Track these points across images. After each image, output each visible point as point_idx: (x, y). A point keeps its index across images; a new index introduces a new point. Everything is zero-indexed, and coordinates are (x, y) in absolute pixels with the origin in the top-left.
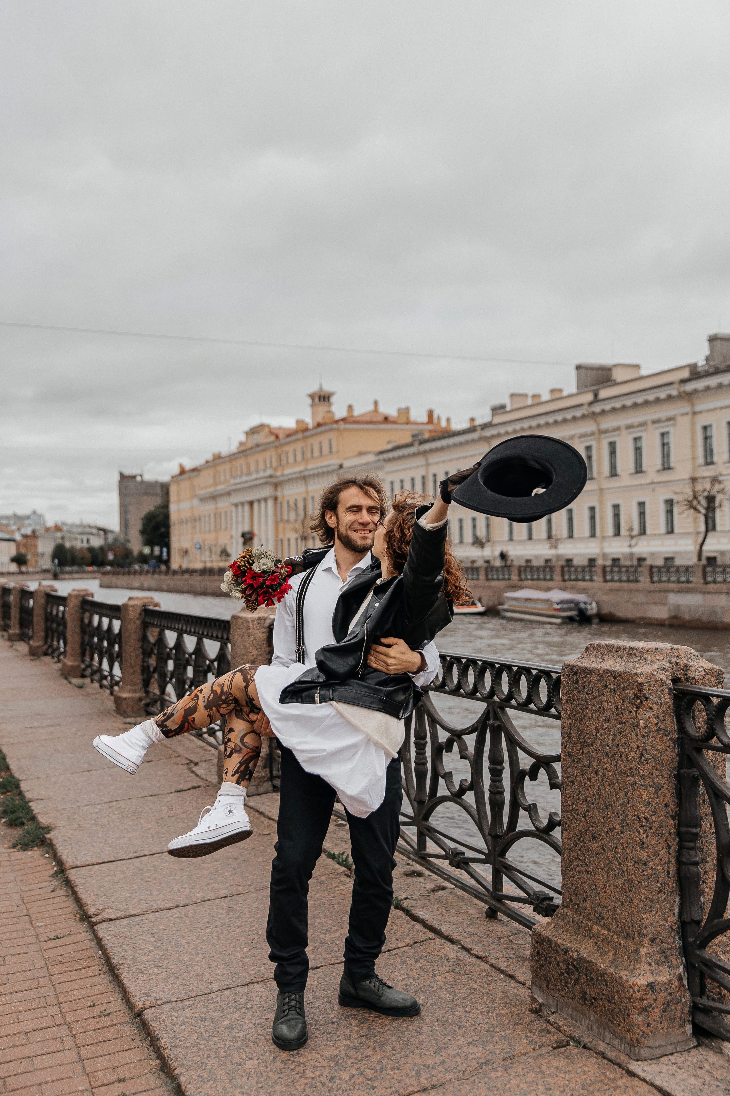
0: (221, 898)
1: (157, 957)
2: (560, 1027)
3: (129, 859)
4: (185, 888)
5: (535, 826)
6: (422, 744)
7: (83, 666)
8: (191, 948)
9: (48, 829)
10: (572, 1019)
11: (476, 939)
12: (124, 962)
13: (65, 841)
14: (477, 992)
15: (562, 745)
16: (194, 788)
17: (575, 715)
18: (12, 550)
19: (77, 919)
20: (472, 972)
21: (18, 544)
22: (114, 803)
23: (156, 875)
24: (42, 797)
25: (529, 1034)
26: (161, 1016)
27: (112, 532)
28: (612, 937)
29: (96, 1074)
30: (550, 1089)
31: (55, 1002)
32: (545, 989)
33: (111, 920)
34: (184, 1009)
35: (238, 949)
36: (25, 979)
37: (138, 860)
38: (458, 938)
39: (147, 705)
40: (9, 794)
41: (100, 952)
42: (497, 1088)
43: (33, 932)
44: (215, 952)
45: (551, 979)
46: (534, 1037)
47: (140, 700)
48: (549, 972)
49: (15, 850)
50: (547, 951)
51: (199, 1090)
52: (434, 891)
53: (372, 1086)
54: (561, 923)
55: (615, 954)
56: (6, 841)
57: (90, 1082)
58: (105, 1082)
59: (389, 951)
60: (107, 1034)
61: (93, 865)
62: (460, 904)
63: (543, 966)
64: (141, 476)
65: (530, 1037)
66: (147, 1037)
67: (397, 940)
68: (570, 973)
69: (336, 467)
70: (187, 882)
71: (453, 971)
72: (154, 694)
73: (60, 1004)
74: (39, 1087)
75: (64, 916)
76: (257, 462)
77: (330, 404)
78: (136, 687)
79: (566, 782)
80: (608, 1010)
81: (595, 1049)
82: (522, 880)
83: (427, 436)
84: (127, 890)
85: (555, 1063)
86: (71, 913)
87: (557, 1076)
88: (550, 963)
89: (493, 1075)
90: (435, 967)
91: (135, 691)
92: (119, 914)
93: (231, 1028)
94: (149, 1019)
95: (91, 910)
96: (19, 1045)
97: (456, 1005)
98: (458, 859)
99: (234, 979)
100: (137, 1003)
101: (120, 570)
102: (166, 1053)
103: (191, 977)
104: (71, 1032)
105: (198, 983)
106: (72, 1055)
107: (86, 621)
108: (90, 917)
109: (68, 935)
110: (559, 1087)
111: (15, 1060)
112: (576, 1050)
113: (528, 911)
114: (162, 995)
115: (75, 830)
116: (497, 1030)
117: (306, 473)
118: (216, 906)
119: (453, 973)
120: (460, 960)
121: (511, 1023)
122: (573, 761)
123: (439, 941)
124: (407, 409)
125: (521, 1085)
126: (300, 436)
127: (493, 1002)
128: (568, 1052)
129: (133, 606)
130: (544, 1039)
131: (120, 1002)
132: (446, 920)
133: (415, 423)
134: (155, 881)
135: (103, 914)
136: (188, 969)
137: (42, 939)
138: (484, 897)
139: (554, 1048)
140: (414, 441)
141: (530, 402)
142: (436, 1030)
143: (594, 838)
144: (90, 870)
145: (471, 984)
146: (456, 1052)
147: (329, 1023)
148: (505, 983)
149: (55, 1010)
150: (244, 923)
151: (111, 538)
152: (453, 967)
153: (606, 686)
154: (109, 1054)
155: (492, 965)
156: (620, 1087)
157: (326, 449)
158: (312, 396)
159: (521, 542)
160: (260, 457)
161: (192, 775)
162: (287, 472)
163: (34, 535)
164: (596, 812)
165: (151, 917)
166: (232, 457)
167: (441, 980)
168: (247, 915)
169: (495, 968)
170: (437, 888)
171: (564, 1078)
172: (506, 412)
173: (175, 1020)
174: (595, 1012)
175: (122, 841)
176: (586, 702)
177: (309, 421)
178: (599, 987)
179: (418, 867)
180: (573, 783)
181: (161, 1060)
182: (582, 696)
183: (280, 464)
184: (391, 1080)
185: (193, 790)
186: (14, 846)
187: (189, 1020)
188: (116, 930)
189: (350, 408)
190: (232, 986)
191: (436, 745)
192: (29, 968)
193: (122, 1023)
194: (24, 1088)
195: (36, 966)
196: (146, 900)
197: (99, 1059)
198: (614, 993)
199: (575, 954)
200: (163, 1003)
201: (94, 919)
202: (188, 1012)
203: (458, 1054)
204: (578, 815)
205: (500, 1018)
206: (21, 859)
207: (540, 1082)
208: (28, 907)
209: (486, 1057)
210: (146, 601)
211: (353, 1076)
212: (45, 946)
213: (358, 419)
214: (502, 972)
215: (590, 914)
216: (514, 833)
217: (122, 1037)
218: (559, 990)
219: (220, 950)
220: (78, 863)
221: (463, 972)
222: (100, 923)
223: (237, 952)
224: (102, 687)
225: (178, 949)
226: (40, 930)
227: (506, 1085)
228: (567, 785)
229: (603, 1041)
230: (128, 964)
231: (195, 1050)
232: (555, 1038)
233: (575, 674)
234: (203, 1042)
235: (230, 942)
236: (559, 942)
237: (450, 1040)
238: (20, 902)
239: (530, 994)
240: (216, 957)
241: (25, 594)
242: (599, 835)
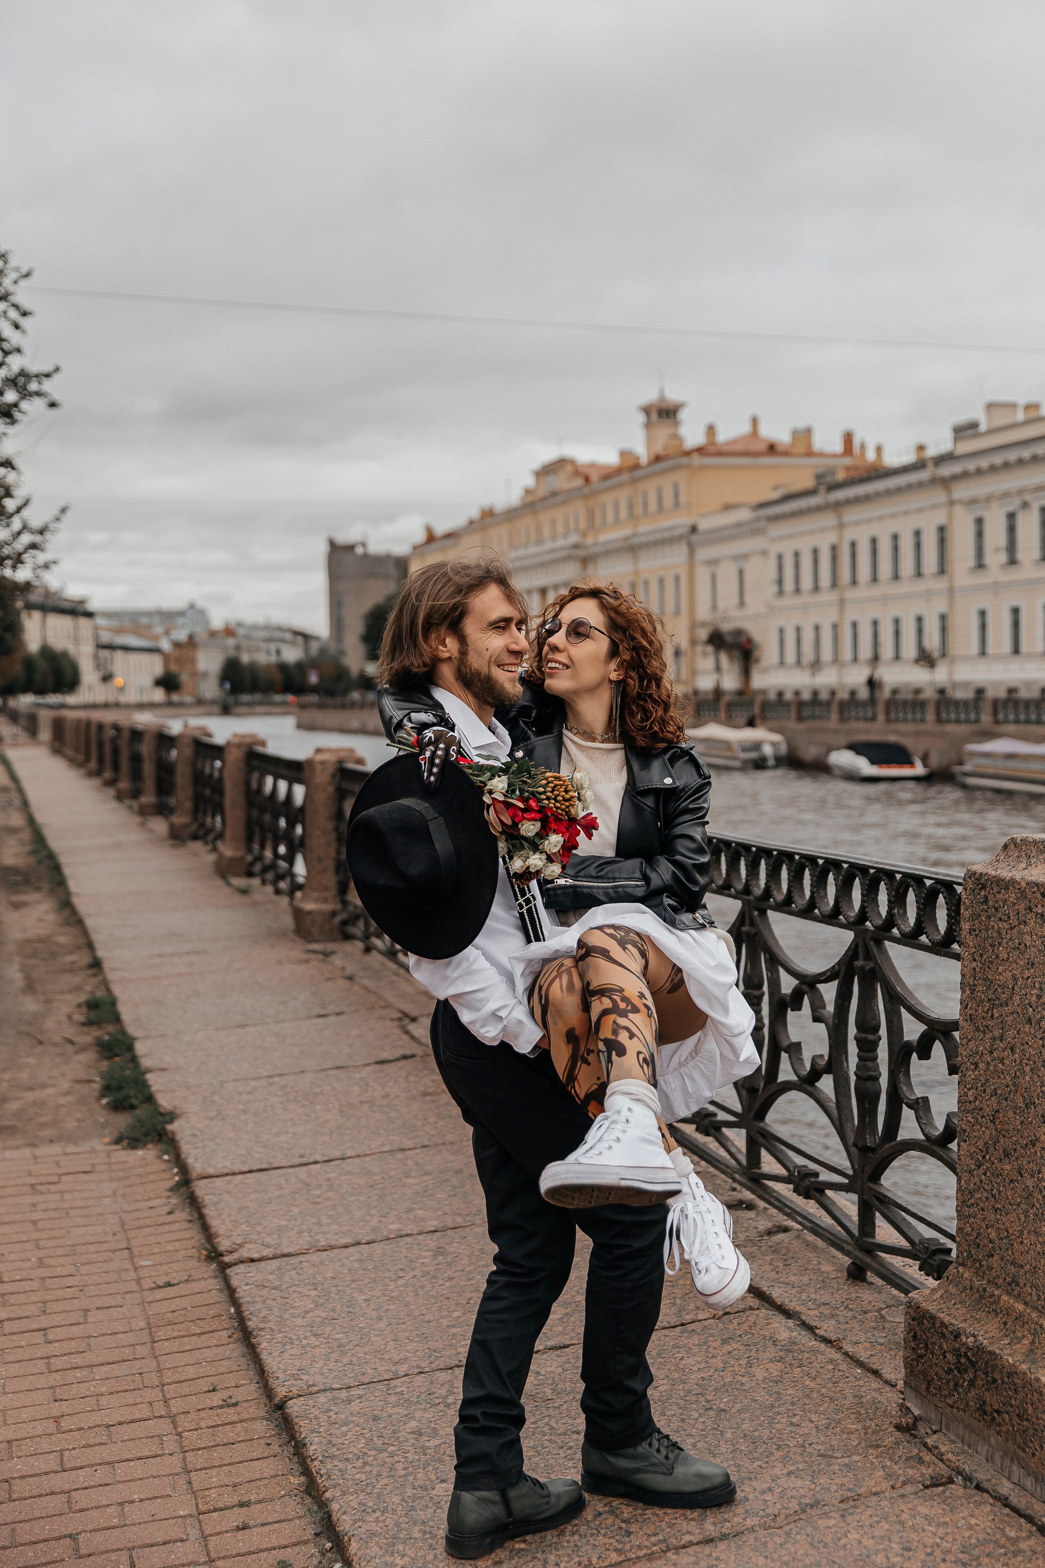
0: (428, 1232)
1: (318, 1320)
2: (942, 1455)
3: (291, 1167)
4: (373, 1215)
5: (924, 1134)
6: (755, 997)
7: (249, 858)
8: (372, 1308)
9: (171, 1116)
10: (963, 1442)
11: (827, 1312)
12: (266, 1325)
13: (194, 1135)
14: (814, 1395)
15: (961, 1003)
16: (405, 1057)
17: (981, 955)
18: (155, 666)
19: (203, 1257)
20: (810, 1363)
21: (166, 657)
22: (277, 1079)
23: (330, 1194)
24: (165, 1066)
25: (888, 1464)
26: (313, 1410)
27: (317, 638)
28: (1029, 1314)
29: (207, 1493)
30: (909, 1549)
31: (156, 1382)
32: (925, 1394)
33: (252, 1260)
34: (349, 1401)
35: (444, 1314)
36: (115, 1345)
37: (304, 1169)
38: (798, 1309)
39: (345, 923)
40: (117, 1059)
41: (232, 1310)
42: (826, 1544)
43: (133, 1275)
44: (408, 1315)
45: (933, 1379)
46: (895, 1467)
47: (334, 914)
48: (931, 1367)
49: (117, 1147)
50: (928, 1335)
51: (358, 1524)
52: (769, 1233)
53: (627, 1531)
54: (952, 1289)
55: (1033, 1343)
56: (107, 1132)
57: (197, 1504)
58: (220, 1505)
59: (683, 1325)
60: (230, 1434)
61: (234, 1174)
62: (810, 1255)
63: (921, 1356)
64: (364, 545)
65: (890, 1468)
66: (289, 1442)
67: (698, 1308)
68: (962, 1370)
69: (684, 530)
70: (376, 1207)
71: (781, 1360)
72: (356, 907)
73: (163, 1385)
74: (120, 1508)
75: (183, 1252)
76: (553, 523)
77: (677, 424)
78: (326, 894)
79: (966, 1063)
80: (1018, 1431)
81: (994, 1491)
82: (905, 1219)
83: (841, 476)
84: (283, 1215)
85: (923, 1510)
86: (194, 1248)
87: (924, 1530)
88: (932, 1353)
89: (822, 1523)
90: (753, 1353)
91: (325, 901)
92: (266, 1252)
93: (419, 1433)
94: (295, 1414)
95: (224, 1244)
96: (96, 1445)
97: (779, 1413)
98: (807, 1183)
99: (432, 1359)
100: (279, 1390)
101: (329, 701)
102: (315, 1466)
103: (366, 1354)
104: (175, 1428)
105: (375, 1363)
106: (175, 1463)
107: (254, 785)
108: (222, 1255)
109: (187, 1281)
110: (926, 1547)
111: (88, 1466)
112: (961, 1492)
113: (911, 1269)
114: (319, 1379)
115: (212, 1119)
116: (838, 1455)
117: (636, 541)
118: (419, 1244)
119: (779, 1364)
120: (794, 1343)
121: (863, 1444)
122: (978, 1029)
123: (765, 1312)
124: (808, 431)
125: (864, 1541)
126: (625, 477)
127: (837, 1411)
128: (948, 1493)
129: (323, 763)
130: (911, 1472)
131: (254, 1387)
132: (782, 1279)
133: (822, 455)
134: (327, 1203)
135: (241, 1250)
136: (363, 1341)
137: (146, 1286)
138: (845, 1245)
139: (926, 1487)
140: (818, 484)
141: (1020, 416)
142: (741, 1451)
143: (1007, 1155)
144: (229, 1183)
145: (807, 1382)
146: (768, 1485)
147: (573, 1432)
148: (861, 1383)
149: (156, 1394)
150: (458, 1274)
151: (314, 647)
152: (782, 1354)
153: (1030, 909)
154: (229, 1464)
155: (846, 1354)
156: (1024, 1552)
157: (668, 500)
158: (647, 410)
159: (1000, 658)
160: (559, 514)
161: (405, 1037)
162: (604, 537)
163: (191, 643)
164: (1010, 1114)
165: (315, 1258)
166: (512, 514)
167: (759, 1373)
168: (466, 1261)
169: (851, 1358)
170: (775, 1229)
171: (935, 1534)
172: (978, 435)
173: (334, 1417)
174: (998, 1434)
175: (282, 1138)
176: (1000, 933)
177: (641, 451)
178: (1005, 1393)
179: (748, 1195)
180: (976, 1065)
181: (307, 1476)
182: (992, 924)
183: (593, 526)
184: (658, 1524)
185: (403, 1062)
186: (118, 1141)
187: (354, 1419)
188: (259, 1277)
189: (711, 430)
190: (427, 1369)
191: (777, 998)
192: (122, 1329)
193: (254, 1419)
194: (97, 1508)
195: (134, 1327)
196: (310, 1231)
197: (214, 1471)
198: (1027, 1404)
199: (971, 1339)
200: (319, 1391)
201: (227, 1259)
202: (355, 1406)
203: (770, 1490)
204: (983, 1117)
205: (845, 1436)
206: (125, 1162)
207: (895, 1538)
208: (130, 1236)
209: (814, 1495)
210: (342, 754)
211: (600, 1514)
212: (149, 1296)
213: (724, 448)
214: (861, 1364)
215: (998, 1277)
216: (893, 1143)
217: (252, 1440)
218: (945, 1396)
219: (416, 1313)
220: (212, 1171)
221: (796, 1363)
222: (236, 1264)
223: (442, 1317)
224: (278, 892)
225: (351, 1309)
226: (144, 1273)
227: (840, 1539)
228: (967, 1069)
229: (1009, 1480)
230: (270, 1328)
231: (359, 1463)
232: (930, 1471)
233: (984, 887)
234: (373, 1453)
235: (433, 1301)
236: (947, 1319)
237: (761, 1467)
238: (118, 1228)
239: (901, 1401)
240: (409, 1323)
241: (164, 740)
242: (1015, 1150)
